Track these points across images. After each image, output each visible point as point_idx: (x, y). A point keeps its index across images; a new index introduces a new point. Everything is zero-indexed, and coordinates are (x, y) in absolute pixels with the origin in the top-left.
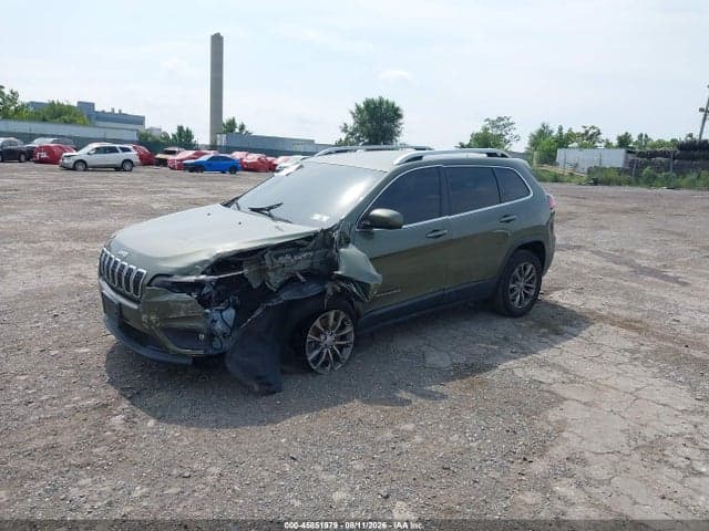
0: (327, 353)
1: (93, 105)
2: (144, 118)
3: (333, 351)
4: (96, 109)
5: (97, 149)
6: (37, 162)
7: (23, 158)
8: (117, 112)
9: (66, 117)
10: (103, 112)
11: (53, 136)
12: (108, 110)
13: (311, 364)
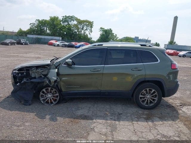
2: (151, 40)
3: (50, 99)
4: (139, 38)
8: (144, 39)
12: (142, 39)
13: (42, 101)
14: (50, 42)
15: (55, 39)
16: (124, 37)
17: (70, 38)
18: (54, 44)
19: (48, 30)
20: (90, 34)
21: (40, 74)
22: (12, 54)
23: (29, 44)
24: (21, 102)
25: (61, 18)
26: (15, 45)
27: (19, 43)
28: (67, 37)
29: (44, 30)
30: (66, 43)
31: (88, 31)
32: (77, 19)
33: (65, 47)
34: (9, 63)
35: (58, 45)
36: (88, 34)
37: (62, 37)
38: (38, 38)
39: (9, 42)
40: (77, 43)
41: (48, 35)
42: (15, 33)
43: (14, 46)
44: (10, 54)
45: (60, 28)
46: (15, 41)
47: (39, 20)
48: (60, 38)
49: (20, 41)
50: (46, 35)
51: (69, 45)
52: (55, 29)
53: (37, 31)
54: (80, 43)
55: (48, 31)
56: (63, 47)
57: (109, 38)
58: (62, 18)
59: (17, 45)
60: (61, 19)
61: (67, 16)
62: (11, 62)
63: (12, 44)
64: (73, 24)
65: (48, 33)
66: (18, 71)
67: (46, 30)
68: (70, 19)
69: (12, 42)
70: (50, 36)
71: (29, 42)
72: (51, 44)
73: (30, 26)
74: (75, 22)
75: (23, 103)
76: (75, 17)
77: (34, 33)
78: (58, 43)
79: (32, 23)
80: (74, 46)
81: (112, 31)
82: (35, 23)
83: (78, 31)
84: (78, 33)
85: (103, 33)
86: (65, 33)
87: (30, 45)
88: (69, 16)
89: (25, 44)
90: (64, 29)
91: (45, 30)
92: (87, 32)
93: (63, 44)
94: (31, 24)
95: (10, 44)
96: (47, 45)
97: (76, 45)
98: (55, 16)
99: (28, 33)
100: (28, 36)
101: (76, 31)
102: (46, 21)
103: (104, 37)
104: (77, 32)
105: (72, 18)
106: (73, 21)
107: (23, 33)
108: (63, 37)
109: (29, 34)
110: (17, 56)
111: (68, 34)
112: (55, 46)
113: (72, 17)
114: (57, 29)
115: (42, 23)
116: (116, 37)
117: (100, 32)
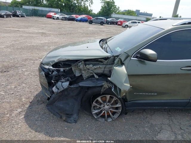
0: (104, 112)
1: (139, 11)
2: (152, 14)
3: (108, 112)
5: (132, 22)
6: (118, 25)
7: (115, 24)
8: (145, 12)
9: (131, 14)
10: (142, 13)
11: (124, 18)
13: (94, 115)
14: (48, 14)
15: (53, 11)
16: (125, 10)
17: (69, 10)
18: (54, 16)
20: (91, 5)
21: (91, 73)
22: (12, 29)
23: (25, 16)
24: (61, 118)
26: (11, 17)
27: (15, 15)
28: (65, 9)
29: (41, 1)
30: (66, 16)
31: (88, 2)
33: (65, 20)
34: (12, 41)
35: (58, 18)
36: (88, 6)
37: (60, 9)
38: (35, 9)
39: (5, 14)
40: (77, 15)
41: (45, 6)
42: (9, 4)
43: (10, 19)
44: (10, 29)
46: (11, 13)
48: (59, 10)
49: (16, 12)
51: (69, 17)
54: (81, 16)
55: (45, 2)
56: (63, 20)
57: (111, 11)
59: (13, 18)
62: (14, 39)
63: (8, 16)
65: (45, 4)
66: (53, 66)
67: (43, 1)
69: (8, 13)
70: (47, 7)
71: (26, 14)
72: (50, 17)
75: (64, 118)
77: (29, 4)
78: (57, 16)
80: (75, 19)
81: (114, 3)
83: (78, 3)
85: (105, 4)
86: (64, 5)
87: (27, 17)
89: (21, 17)
92: (87, 4)
93: (62, 17)
95: (5, 17)
96: (45, 18)
97: (77, 18)
99: (23, 3)
100: (24, 7)
101: (75, 2)
103: (106, 9)
107: (17, 4)
108: (62, 8)
109: (24, 5)
110: (18, 32)
111: (67, 6)
112: (54, 19)
116: (118, 9)
117: (102, 4)
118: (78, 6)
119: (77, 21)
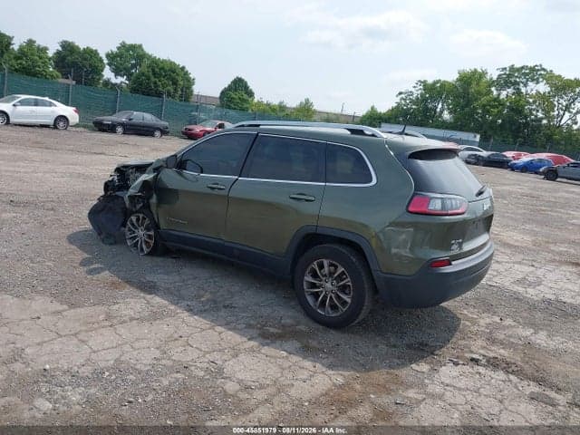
15: (459, 137)
19: (446, 112)
25: (493, 74)
29: (435, 112)
30: (483, 153)
32: (550, 78)
33: (475, 164)
40: (523, 153)
45: (484, 106)
47: (425, 81)
48: (475, 137)
50: (438, 127)
51: (489, 157)
52: (467, 109)
53: (414, 115)
54: (535, 155)
55: (446, 116)
56: (467, 163)
58: (499, 73)
60: (495, 78)
61: (518, 65)
64: (534, 92)
65: (444, 122)
67: (442, 112)
68: (525, 74)
70: (447, 128)
73: (398, 100)
74: (543, 88)
76: (544, 70)
77: (405, 119)
79: (403, 91)
80: (508, 162)
82: (413, 90)
83: (547, 117)
84: (545, 122)
86: (500, 122)
88: (523, 68)
90: (496, 110)
91: (438, 110)
93: (470, 156)
94: (400, 93)
97: (516, 162)
98: (475, 70)
99: (389, 118)
101: (540, 115)
102: (444, 84)
104: (542, 119)
105: (533, 73)
106: (538, 83)
107: (374, 119)
111: (507, 125)
113: (533, 69)
114: (475, 108)
115: (433, 91)
118: (548, 127)
119: (513, 170)
